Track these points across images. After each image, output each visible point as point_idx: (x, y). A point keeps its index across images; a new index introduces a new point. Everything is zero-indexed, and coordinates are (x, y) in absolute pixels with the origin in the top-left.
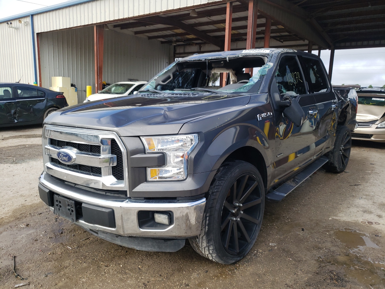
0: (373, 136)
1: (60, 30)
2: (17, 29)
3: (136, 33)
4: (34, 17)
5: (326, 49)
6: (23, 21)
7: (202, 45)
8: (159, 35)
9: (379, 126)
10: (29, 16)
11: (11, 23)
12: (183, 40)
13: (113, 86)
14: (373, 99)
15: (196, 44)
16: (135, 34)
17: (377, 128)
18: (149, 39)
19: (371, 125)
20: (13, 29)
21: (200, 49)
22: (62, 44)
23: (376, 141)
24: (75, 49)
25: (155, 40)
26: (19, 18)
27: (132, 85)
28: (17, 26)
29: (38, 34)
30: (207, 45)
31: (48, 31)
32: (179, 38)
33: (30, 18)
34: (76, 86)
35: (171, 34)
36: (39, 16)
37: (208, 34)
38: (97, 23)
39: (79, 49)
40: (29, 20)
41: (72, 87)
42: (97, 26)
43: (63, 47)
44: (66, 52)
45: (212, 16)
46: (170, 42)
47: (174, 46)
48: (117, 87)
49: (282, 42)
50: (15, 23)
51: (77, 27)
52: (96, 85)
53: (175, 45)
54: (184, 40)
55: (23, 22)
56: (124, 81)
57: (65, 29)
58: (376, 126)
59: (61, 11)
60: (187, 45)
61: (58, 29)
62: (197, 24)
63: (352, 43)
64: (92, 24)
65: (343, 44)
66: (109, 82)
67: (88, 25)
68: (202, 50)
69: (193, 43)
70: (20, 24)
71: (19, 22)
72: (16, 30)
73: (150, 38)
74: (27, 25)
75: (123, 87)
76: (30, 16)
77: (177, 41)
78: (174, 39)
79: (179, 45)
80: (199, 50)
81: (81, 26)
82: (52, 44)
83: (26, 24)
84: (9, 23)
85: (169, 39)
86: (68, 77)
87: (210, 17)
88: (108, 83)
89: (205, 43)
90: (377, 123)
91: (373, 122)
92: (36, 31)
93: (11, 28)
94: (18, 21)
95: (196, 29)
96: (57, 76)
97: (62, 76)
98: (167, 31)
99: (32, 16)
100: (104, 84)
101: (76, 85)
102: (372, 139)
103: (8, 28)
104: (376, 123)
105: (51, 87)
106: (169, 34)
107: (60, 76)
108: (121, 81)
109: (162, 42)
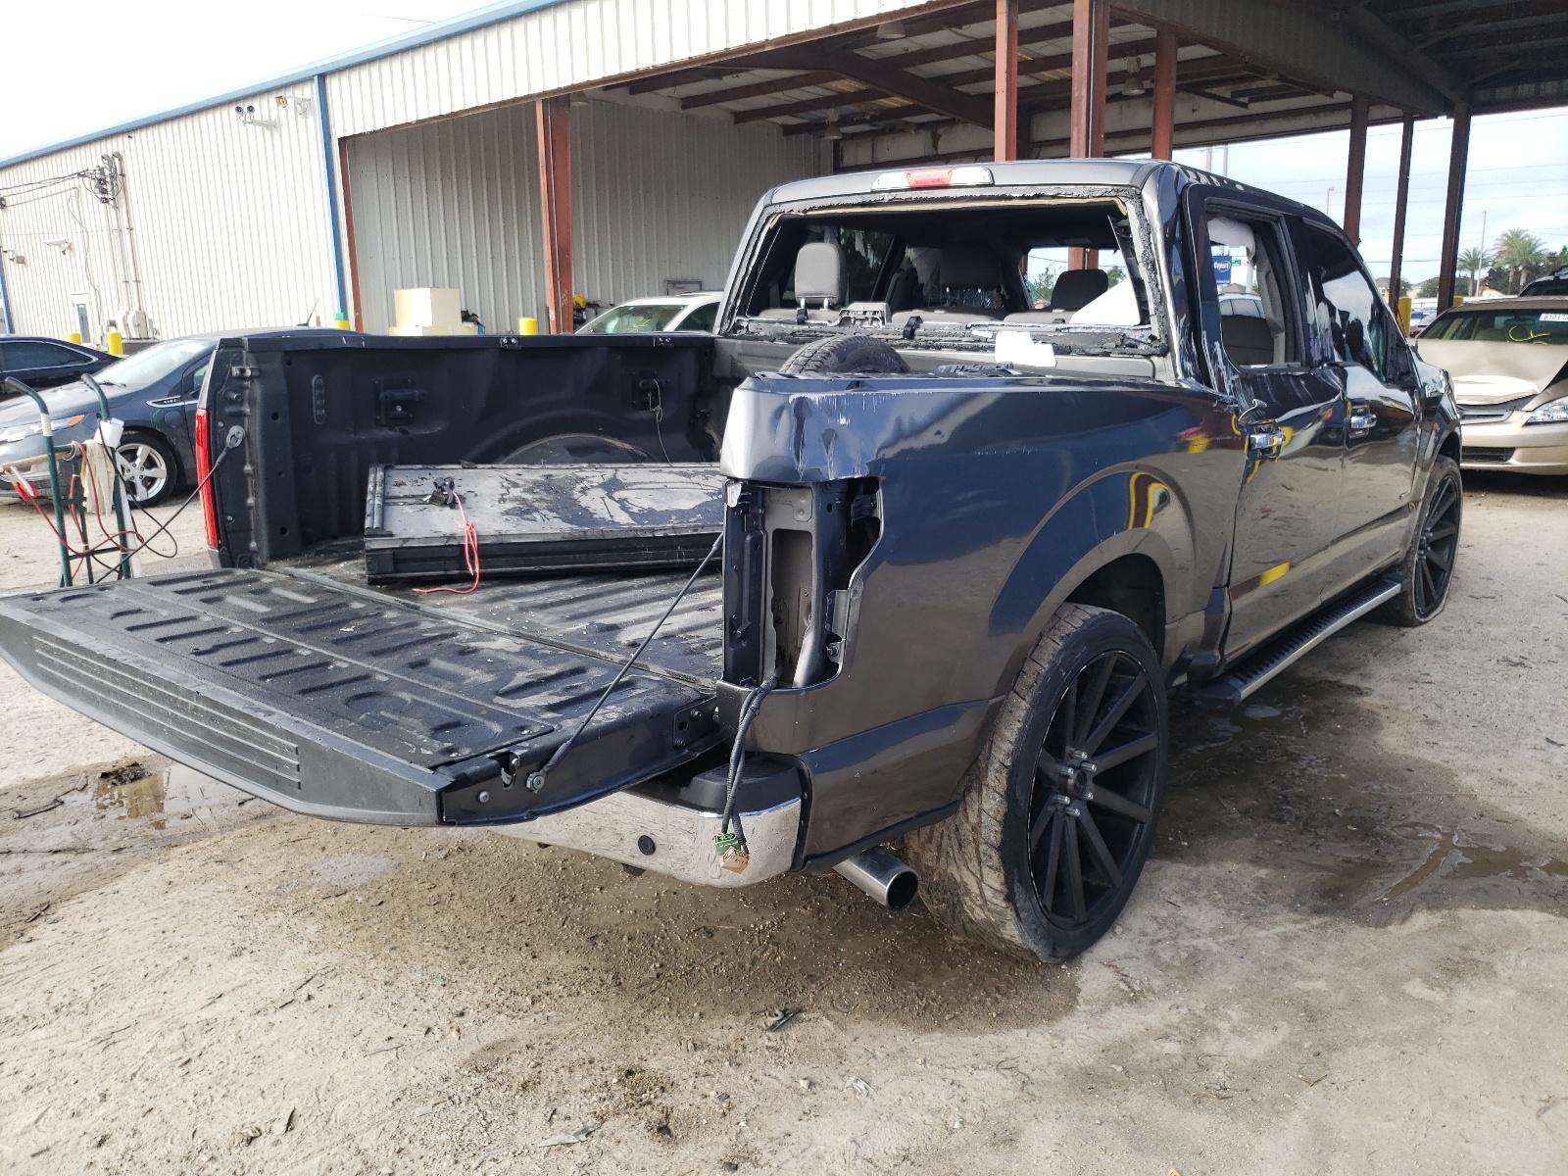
0: (1517, 453)
1: (419, 122)
2: (271, 126)
3: (688, 102)
4: (328, 80)
5: (1435, 116)
6: (293, 95)
7: (940, 131)
8: (774, 103)
9: (1539, 416)
10: (311, 79)
11: (251, 109)
12: (868, 117)
13: (611, 317)
14: (1544, 317)
15: (920, 126)
16: (684, 107)
17: (1528, 424)
18: (736, 122)
19: (1506, 414)
20: (259, 128)
21: (935, 146)
22: (423, 171)
23: (1530, 472)
24: (470, 182)
25: (760, 122)
26: (277, 89)
27: (675, 310)
28: (270, 117)
29: (342, 141)
30: (960, 127)
31: (378, 128)
32: (850, 109)
33: (315, 85)
34: (479, 320)
35: (816, 97)
36: (345, 78)
37: (963, 88)
38: (545, 93)
39: (484, 180)
40: (310, 92)
41: (466, 324)
42: (544, 102)
43: (427, 179)
44: (440, 193)
45: (966, 24)
46: (817, 128)
47: (835, 141)
48: (626, 319)
49: (1245, 106)
50: (265, 107)
51: (477, 108)
52: (552, 314)
53: (835, 137)
54: (872, 116)
55: (291, 102)
56: (650, 295)
57: (434, 118)
58: (1526, 417)
59: (418, 57)
60: (883, 132)
61: (412, 119)
62: (913, 53)
63: (1542, 86)
64: (529, 97)
65: (1504, 92)
66: (597, 297)
67: (515, 100)
68: (944, 147)
69: (907, 123)
70: (282, 110)
71: (279, 104)
72: (267, 133)
73: (740, 117)
74: (304, 113)
75: (645, 318)
76: (316, 78)
77: (844, 121)
78: (831, 115)
79: (853, 136)
80: (930, 152)
81: (490, 105)
82: (391, 171)
83: (303, 110)
84: (245, 109)
85: (816, 114)
86: (450, 287)
87: (960, 27)
88: (591, 301)
89: (952, 122)
90: (1530, 406)
91: (1516, 404)
92: (338, 132)
93: (251, 127)
94: (273, 99)
95: (913, 75)
96: (412, 287)
97: (428, 286)
98: (806, 88)
99: (322, 77)
100: (578, 304)
101: (478, 314)
102: (1514, 462)
103: (241, 124)
104: (1526, 408)
105: (395, 325)
106: (812, 97)
107: (423, 286)
108: (638, 296)
109: (788, 130)
